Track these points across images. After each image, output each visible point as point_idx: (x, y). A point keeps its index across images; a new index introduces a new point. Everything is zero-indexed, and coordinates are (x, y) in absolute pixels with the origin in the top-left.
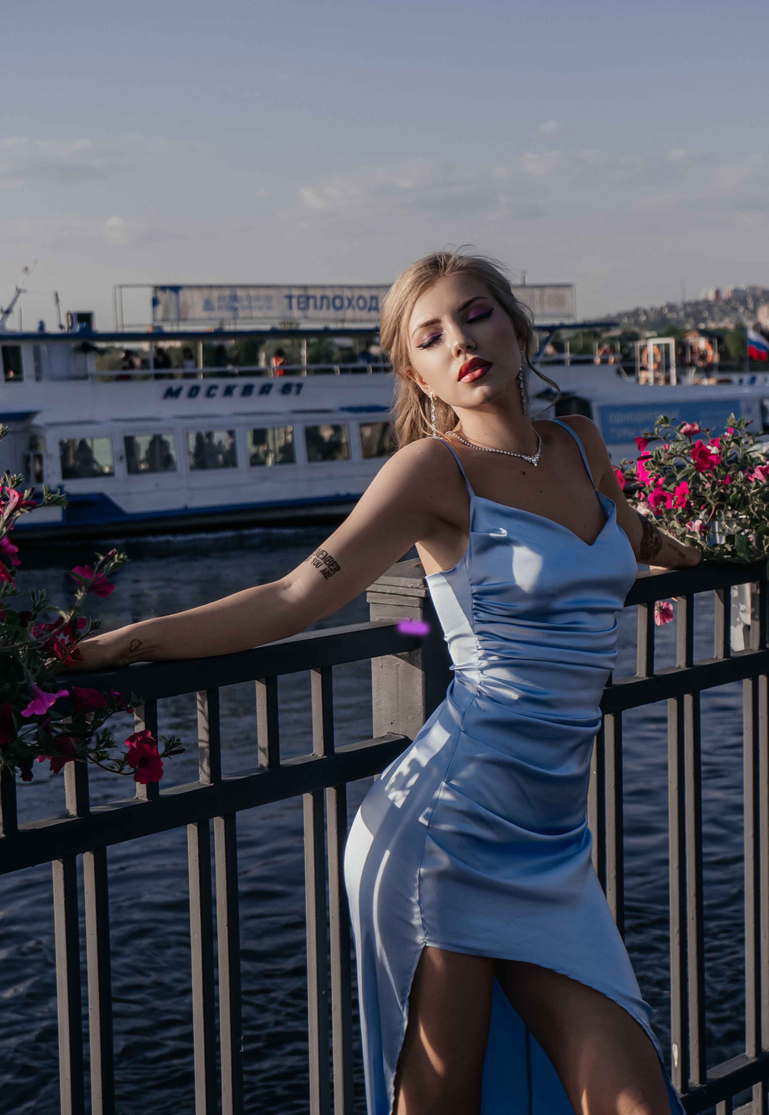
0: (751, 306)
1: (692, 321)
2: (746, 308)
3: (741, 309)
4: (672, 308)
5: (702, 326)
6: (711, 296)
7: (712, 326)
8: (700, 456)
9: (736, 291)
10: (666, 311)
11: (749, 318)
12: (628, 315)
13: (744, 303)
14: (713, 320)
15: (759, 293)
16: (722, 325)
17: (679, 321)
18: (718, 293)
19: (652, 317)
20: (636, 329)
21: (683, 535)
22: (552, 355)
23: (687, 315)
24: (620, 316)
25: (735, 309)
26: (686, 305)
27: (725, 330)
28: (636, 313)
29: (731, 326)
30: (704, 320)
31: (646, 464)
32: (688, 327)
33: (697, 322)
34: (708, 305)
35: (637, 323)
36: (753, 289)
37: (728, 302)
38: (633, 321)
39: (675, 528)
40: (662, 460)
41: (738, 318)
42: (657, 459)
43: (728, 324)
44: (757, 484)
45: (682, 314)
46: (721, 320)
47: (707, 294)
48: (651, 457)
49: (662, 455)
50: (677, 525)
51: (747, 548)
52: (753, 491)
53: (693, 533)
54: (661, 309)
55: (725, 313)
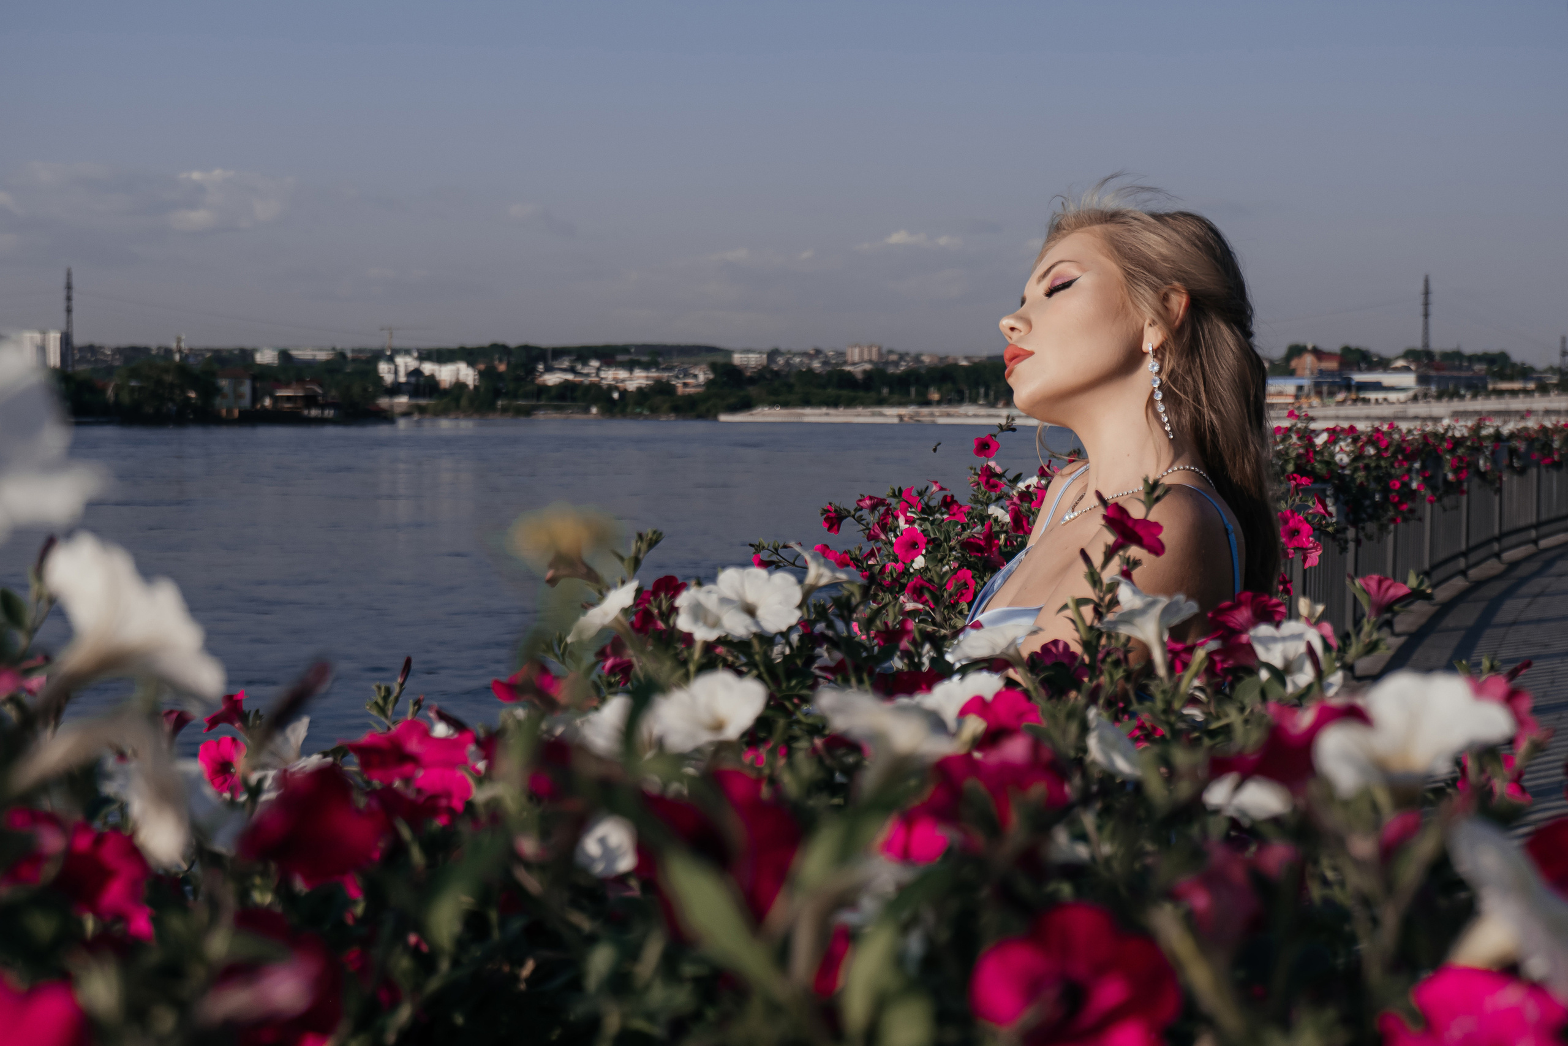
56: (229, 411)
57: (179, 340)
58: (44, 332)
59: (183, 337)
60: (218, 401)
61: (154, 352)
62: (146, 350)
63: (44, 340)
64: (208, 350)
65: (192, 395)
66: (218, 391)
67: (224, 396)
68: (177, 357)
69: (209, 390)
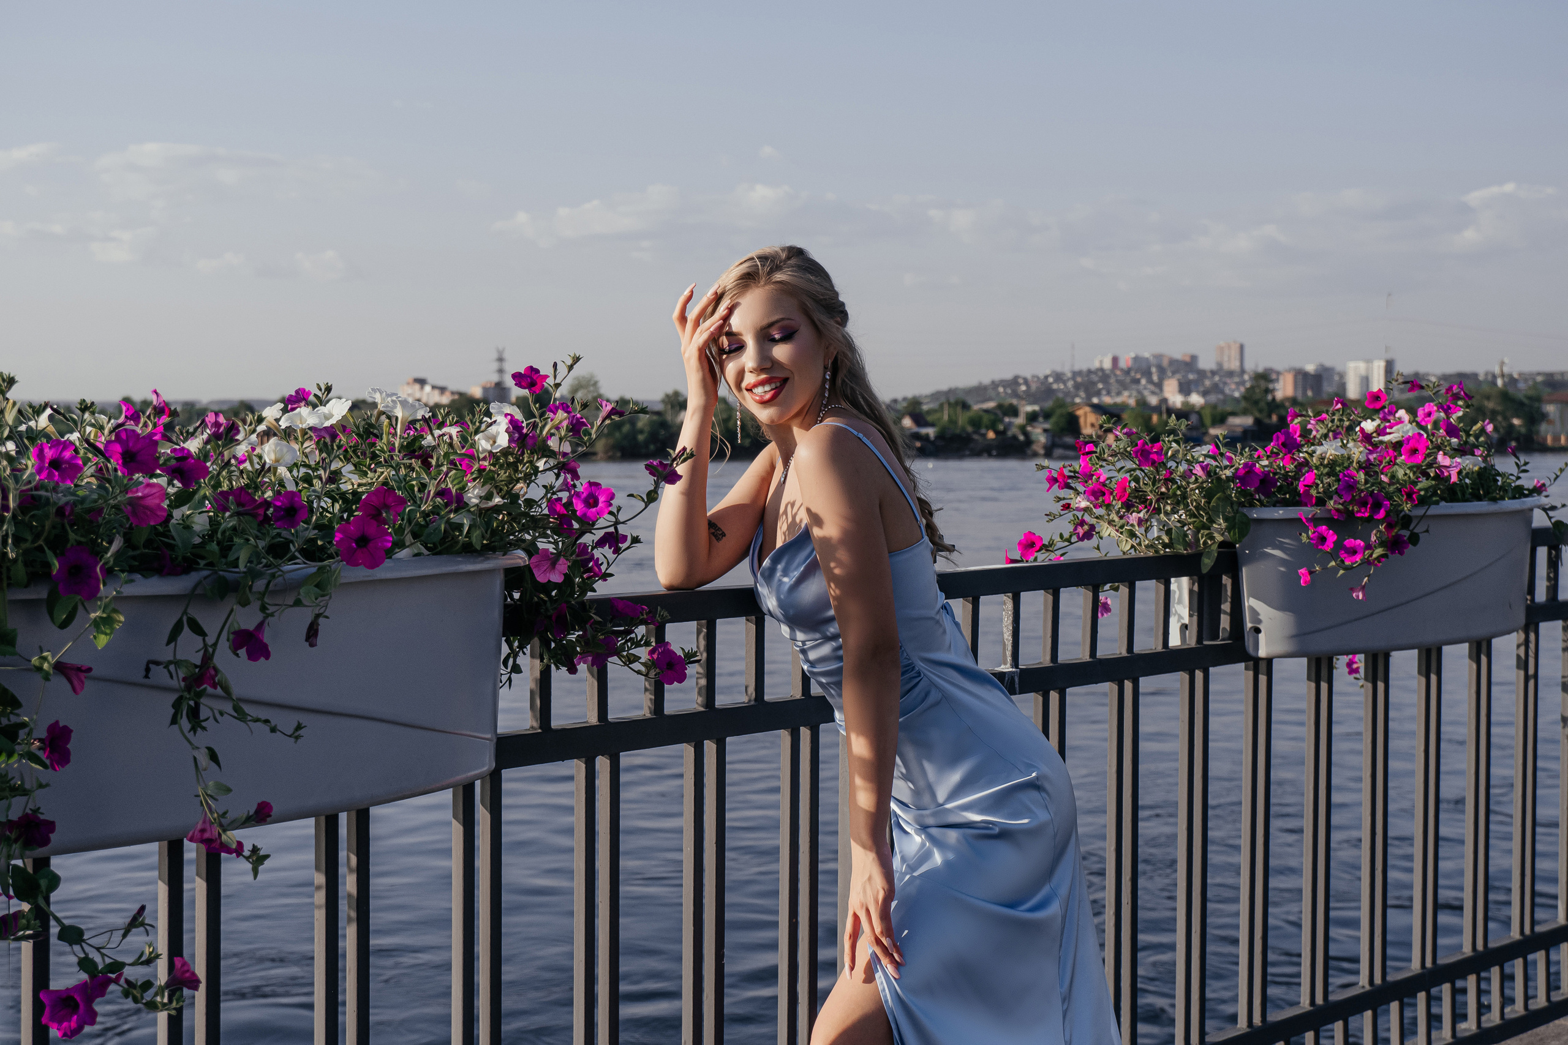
0: (1155, 378)
1: (1082, 394)
2: (1150, 381)
3: (1143, 381)
4: (1059, 377)
5: (1095, 400)
6: (1107, 365)
7: (1107, 400)
8: (1141, 455)
9: (1136, 359)
10: (1051, 380)
11: (1153, 393)
12: (1005, 383)
13: (1148, 374)
14: (1109, 393)
15: (1165, 363)
16: (1119, 400)
17: (1067, 393)
18: (1115, 360)
19: (1034, 387)
20: (1015, 402)
21: (1122, 527)
22: (909, 429)
23: (1077, 386)
24: (995, 385)
25: (1137, 382)
26: (1075, 374)
27: (1124, 407)
28: (1014, 382)
29: (1132, 402)
30: (1098, 393)
31: (1090, 460)
32: (1078, 400)
33: (1089, 396)
34: (1103, 375)
35: (1015, 394)
36: (1158, 357)
37: (1127, 372)
38: (1009, 391)
39: (1114, 521)
40: (1106, 455)
41: (1139, 392)
42: (1101, 454)
43: (1128, 398)
44: (1197, 479)
45: (1070, 384)
46: (1119, 394)
47: (1101, 362)
48: (1096, 452)
49: (1106, 451)
50: (1116, 519)
51: (1184, 540)
52: (1192, 486)
53: (1132, 525)
54: (1046, 377)
55: (1124, 386)
56: (1557, 438)
57: (1502, 364)
58: (1369, 361)
59: (1506, 360)
60: (1543, 427)
61: (1481, 378)
62: (1474, 376)
63: (1367, 369)
64: (1539, 374)
65: (1516, 422)
66: (1544, 417)
67: (1550, 422)
68: (1500, 382)
69: (1534, 417)
